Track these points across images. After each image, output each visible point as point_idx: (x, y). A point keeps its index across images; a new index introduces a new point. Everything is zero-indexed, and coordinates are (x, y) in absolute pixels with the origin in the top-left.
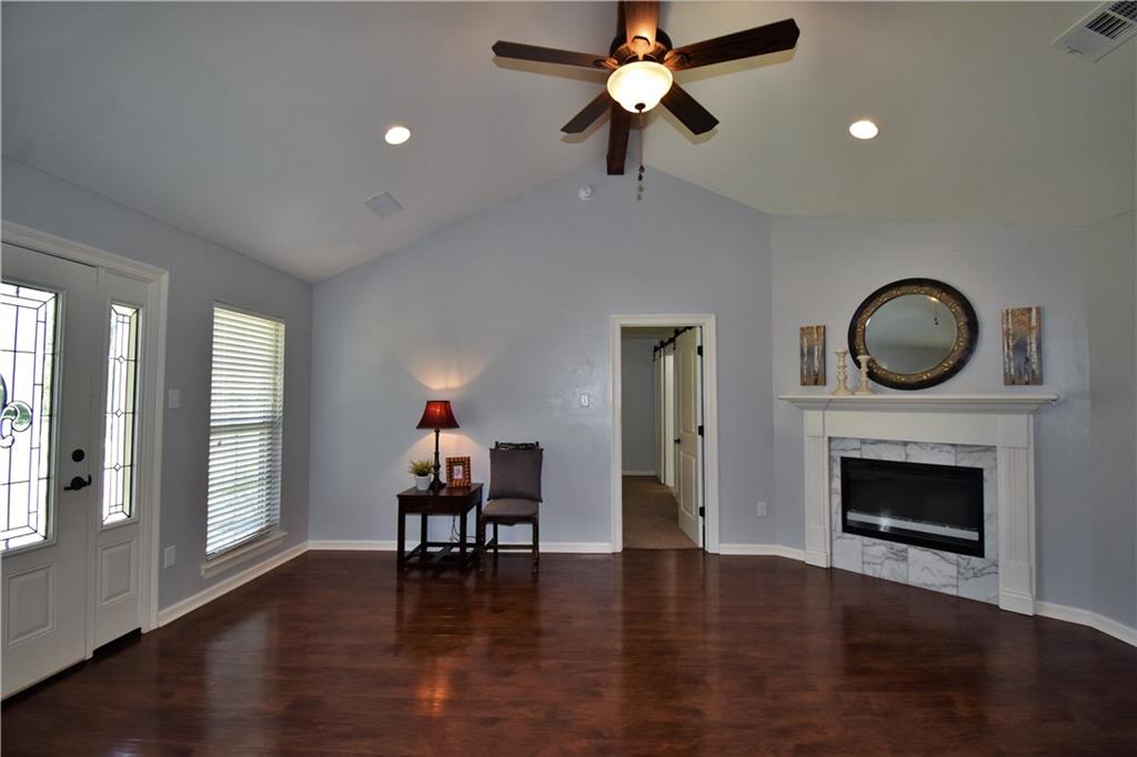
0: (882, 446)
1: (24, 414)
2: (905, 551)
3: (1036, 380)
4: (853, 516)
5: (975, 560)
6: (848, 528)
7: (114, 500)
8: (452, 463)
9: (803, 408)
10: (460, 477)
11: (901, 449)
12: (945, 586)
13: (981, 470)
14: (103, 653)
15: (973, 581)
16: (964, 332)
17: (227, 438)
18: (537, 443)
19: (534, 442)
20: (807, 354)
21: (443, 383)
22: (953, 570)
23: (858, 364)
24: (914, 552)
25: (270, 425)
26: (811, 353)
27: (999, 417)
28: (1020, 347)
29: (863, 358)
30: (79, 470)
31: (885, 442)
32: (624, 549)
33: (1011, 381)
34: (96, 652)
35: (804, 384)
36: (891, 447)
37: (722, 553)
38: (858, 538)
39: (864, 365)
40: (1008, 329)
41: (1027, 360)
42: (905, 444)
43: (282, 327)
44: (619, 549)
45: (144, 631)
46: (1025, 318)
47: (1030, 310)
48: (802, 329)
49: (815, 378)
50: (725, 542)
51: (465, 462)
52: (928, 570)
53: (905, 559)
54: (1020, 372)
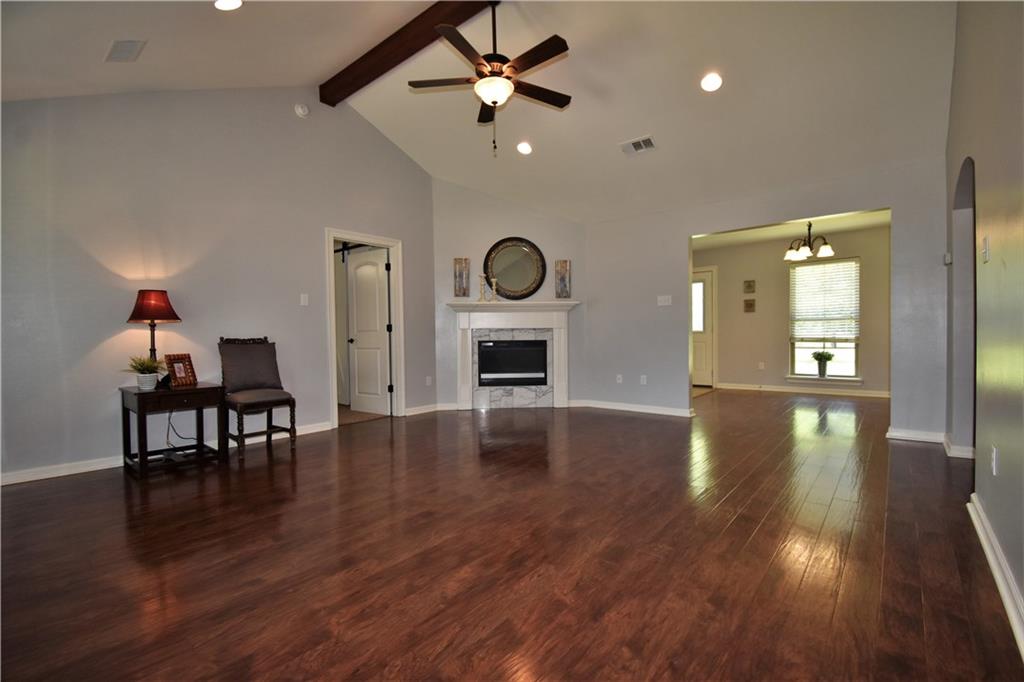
0: (501, 333)
2: (512, 390)
3: (568, 296)
4: (483, 376)
5: (543, 387)
6: (482, 383)
8: (172, 360)
9: (456, 311)
10: (183, 375)
11: (511, 334)
12: (530, 404)
13: (545, 342)
15: (542, 398)
16: (541, 268)
18: (266, 338)
19: (262, 337)
20: (458, 276)
21: (143, 272)
22: (533, 395)
23: (490, 285)
24: (517, 389)
26: (461, 275)
27: (555, 313)
28: (563, 279)
29: (493, 280)
31: (502, 330)
32: (339, 425)
33: (559, 296)
35: (456, 295)
36: (506, 333)
37: (407, 415)
38: (487, 388)
39: (494, 284)
40: (558, 270)
41: (565, 286)
42: (513, 330)
44: (336, 426)
46: (564, 265)
47: (566, 261)
48: (455, 259)
49: (463, 292)
50: (410, 407)
51: (185, 359)
52: (523, 398)
53: (512, 394)
54: (562, 292)
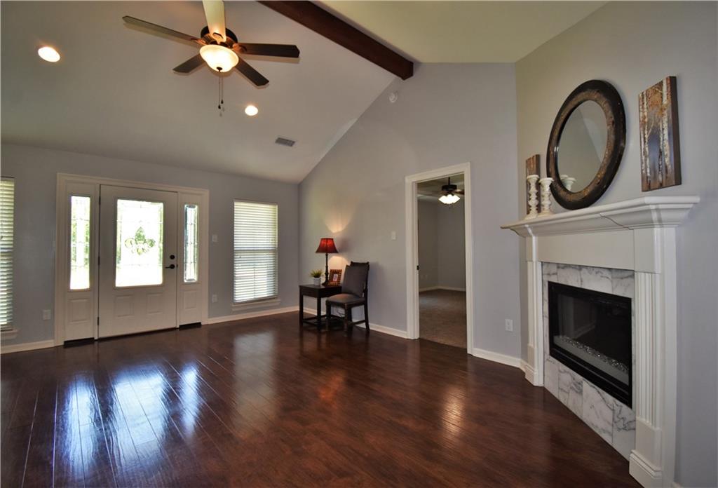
0: (567, 271)
1: (152, 243)
2: (582, 384)
5: (625, 410)
6: (553, 351)
7: (191, 273)
8: (333, 272)
10: (336, 280)
11: (578, 274)
12: (604, 431)
13: (630, 300)
14: (183, 327)
15: (623, 432)
17: (245, 256)
18: (368, 263)
21: (336, 229)
22: (610, 416)
24: (587, 386)
25: (273, 251)
28: (654, 138)
30: (173, 262)
31: (569, 266)
32: (420, 337)
33: (647, 185)
34: (181, 326)
36: (574, 272)
37: (474, 355)
38: (557, 362)
40: (644, 117)
41: (661, 153)
42: (581, 268)
43: (277, 207)
44: (417, 337)
45: (202, 324)
46: (657, 97)
47: (661, 84)
51: (339, 273)
52: (594, 409)
53: (581, 392)
54: (655, 172)
